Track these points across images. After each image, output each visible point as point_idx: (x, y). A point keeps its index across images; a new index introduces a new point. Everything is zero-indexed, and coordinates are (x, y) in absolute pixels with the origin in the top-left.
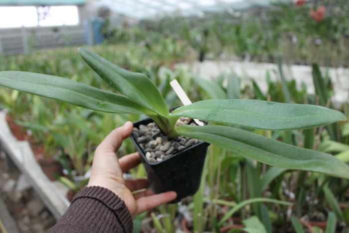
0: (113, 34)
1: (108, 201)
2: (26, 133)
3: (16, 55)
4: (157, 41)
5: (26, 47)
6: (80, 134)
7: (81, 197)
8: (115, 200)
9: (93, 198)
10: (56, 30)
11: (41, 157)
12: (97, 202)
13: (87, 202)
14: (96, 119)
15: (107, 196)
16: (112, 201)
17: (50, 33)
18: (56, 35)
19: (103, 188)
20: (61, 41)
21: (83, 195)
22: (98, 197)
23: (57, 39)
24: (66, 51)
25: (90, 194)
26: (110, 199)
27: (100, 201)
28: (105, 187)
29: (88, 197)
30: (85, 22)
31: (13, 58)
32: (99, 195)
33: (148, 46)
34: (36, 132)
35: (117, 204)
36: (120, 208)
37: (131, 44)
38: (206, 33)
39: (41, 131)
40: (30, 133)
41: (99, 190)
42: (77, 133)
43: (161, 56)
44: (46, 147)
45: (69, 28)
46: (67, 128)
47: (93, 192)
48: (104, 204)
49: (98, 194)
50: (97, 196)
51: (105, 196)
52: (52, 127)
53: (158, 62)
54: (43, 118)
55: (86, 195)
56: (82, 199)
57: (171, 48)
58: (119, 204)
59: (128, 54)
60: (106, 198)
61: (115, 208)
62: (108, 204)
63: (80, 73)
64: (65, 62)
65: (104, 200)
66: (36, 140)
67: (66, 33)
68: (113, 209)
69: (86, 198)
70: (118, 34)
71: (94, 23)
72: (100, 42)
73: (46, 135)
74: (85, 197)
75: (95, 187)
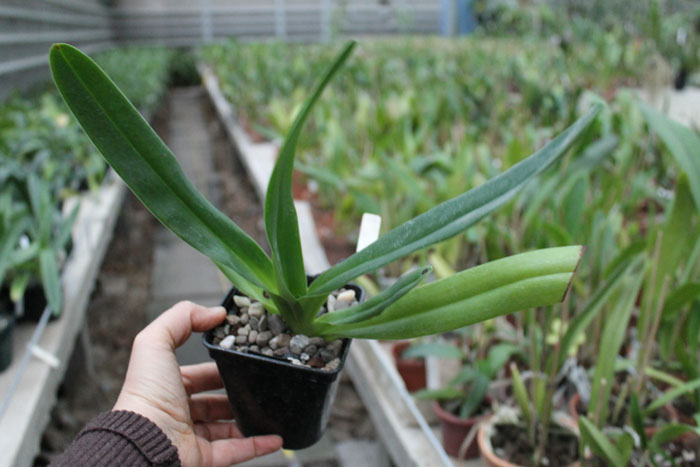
1: (145, 444)
2: (305, 187)
3: (307, 44)
4: (586, 37)
5: (327, 29)
6: (404, 200)
7: (94, 430)
8: (160, 443)
9: (116, 434)
11: (326, 232)
12: (123, 442)
13: (104, 440)
14: (437, 175)
15: (146, 434)
16: (153, 443)
19: (140, 417)
20: (393, 23)
21: (99, 426)
22: (126, 433)
24: (398, 42)
25: (113, 426)
26: (149, 441)
27: (129, 441)
28: (144, 415)
29: (108, 431)
31: (301, 49)
32: (130, 430)
33: (564, 46)
34: (325, 186)
35: (161, 452)
36: (165, 461)
37: (530, 41)
39: (333, 187)
40: (313, 186)
41: (133, 419)
42: (398, 197)
43: (589, 68)
44: (338, 216)
46: (380, 186)
47: (119, 422)
48: (136, 448)
49: (128, 427)
50: (125, 430)
51: (142, 432)
52: (353, 181)
53: (580, 80)
54: (339, 162)
55: (104, 427)
56: (97, 432)
57: (614, 54)
58: (167, 452)
59: (521, 59)
60: (141, 436)
61: (156, 459)
62: (144, 449)
63: (419, 88)
64: (395, 65)
65: (137, 439)
66: (323, 201)
68: (153, 461)
69: (103, 433)
70: (506, 17)
72: (469, 30)
73: (340, 195)
74: (101, 430)
75: (124, 412)
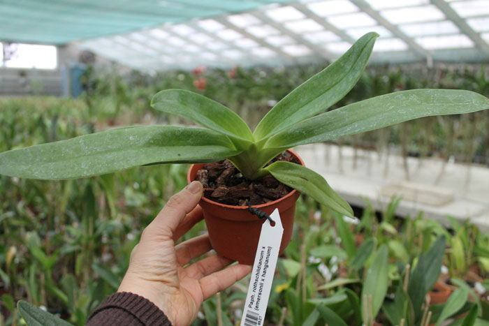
0: (95, 85)
10: (23, 73)
17: (15, 77)
18: (22, 80)
23: (24, 85)
30: (63, 68)
45: (43, 73)
67: (34, 79)
71: (72, 70)
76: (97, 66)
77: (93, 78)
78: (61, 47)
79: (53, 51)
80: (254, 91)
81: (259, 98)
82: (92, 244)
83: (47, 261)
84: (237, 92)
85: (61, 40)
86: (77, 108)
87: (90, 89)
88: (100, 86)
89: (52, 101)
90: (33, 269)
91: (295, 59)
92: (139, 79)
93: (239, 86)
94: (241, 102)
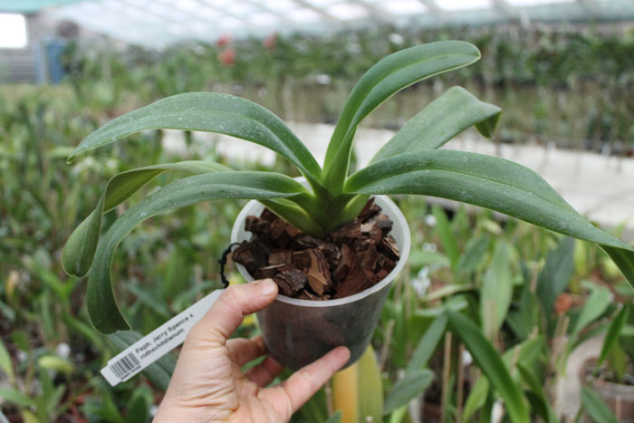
0: (81, 66)
30: (36, 45)
38: (171, 72)
45: (7, 52)
71: (49, 48)
76: (83, 40)
77: (77, 57)
78: (31, 16)
79: (20, 21)
80: (299, 65)
81: (305, 72)
82: (119, 264)
83: (63, 288)
84: (276, 67)
85: (31, 6)
86: (61, 97)
87: (75, 72)
88: (88, 68)
89: (25, 90)
90: (44, 300)
91: (345, 23)
92: (141, 56)
93: (280, 58)
94: (281, 79)
